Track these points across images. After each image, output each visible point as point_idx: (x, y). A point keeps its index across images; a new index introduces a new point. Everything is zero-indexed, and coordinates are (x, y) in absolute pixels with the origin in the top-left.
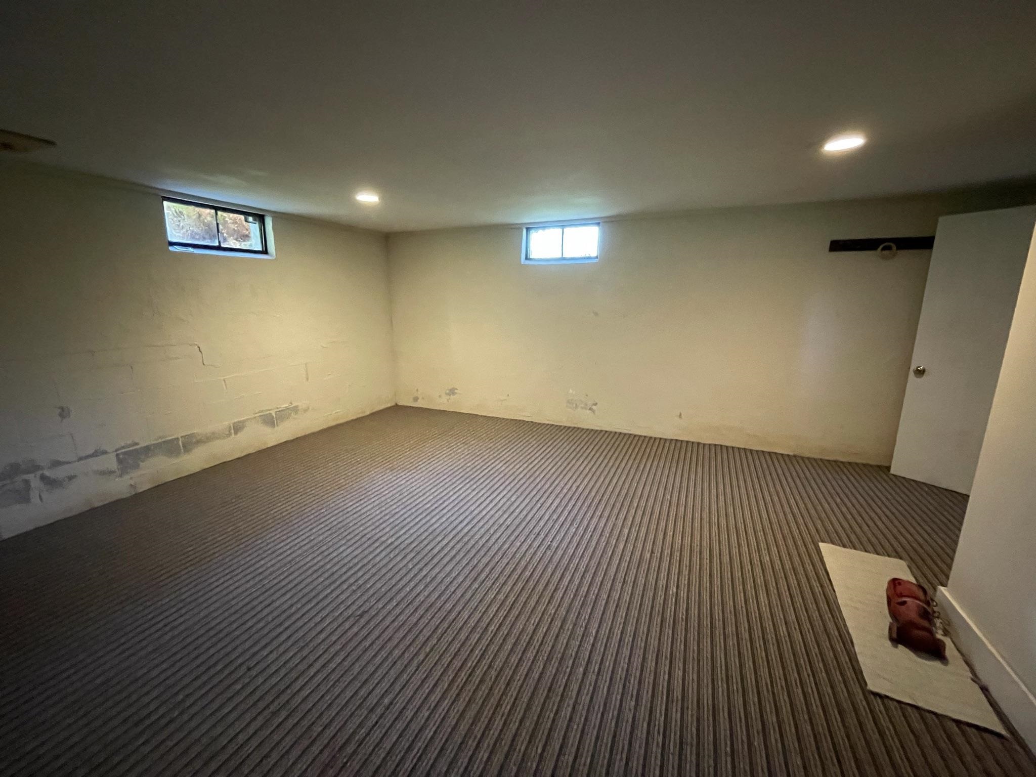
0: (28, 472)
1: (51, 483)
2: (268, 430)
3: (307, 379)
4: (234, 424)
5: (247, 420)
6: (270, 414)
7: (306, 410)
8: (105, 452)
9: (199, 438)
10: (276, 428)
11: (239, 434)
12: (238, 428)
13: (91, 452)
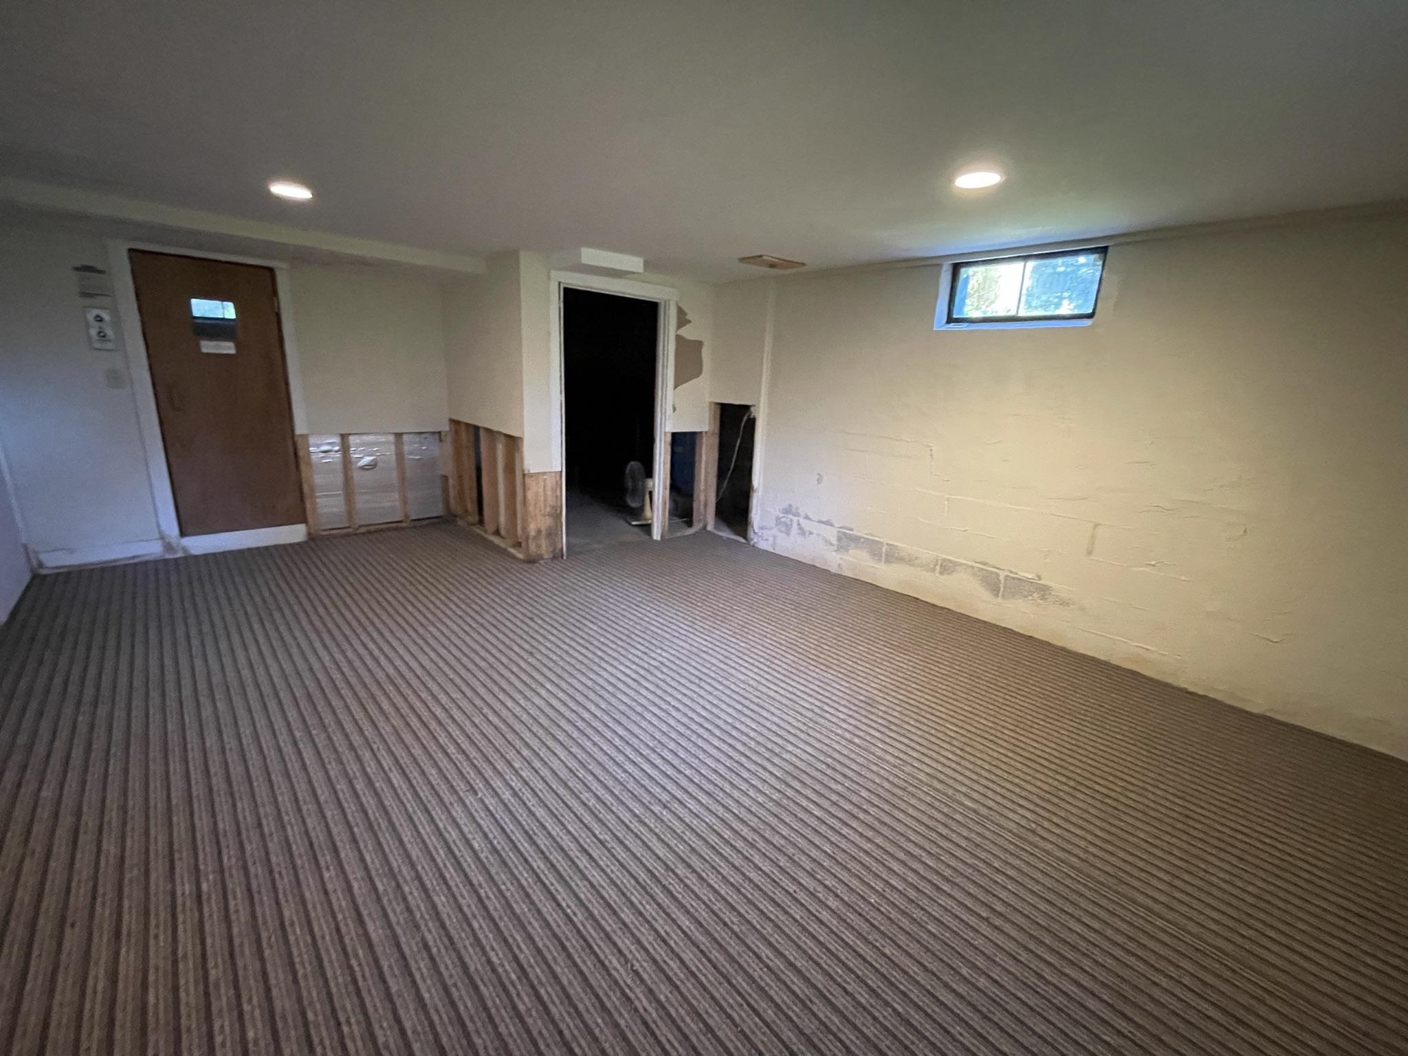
0: (794, 515)
1: (802, 532)
2: (986, 595)
3: (1090, 553)
4: (944, 560)
5: (961, 565)
6: (998, 575)
7: (1064, 603)
8: (832, 525)
9: (902, 554)
10: (1000, 600)
11: (945, 577)
12: (946, 567)
13: (825, 520)
